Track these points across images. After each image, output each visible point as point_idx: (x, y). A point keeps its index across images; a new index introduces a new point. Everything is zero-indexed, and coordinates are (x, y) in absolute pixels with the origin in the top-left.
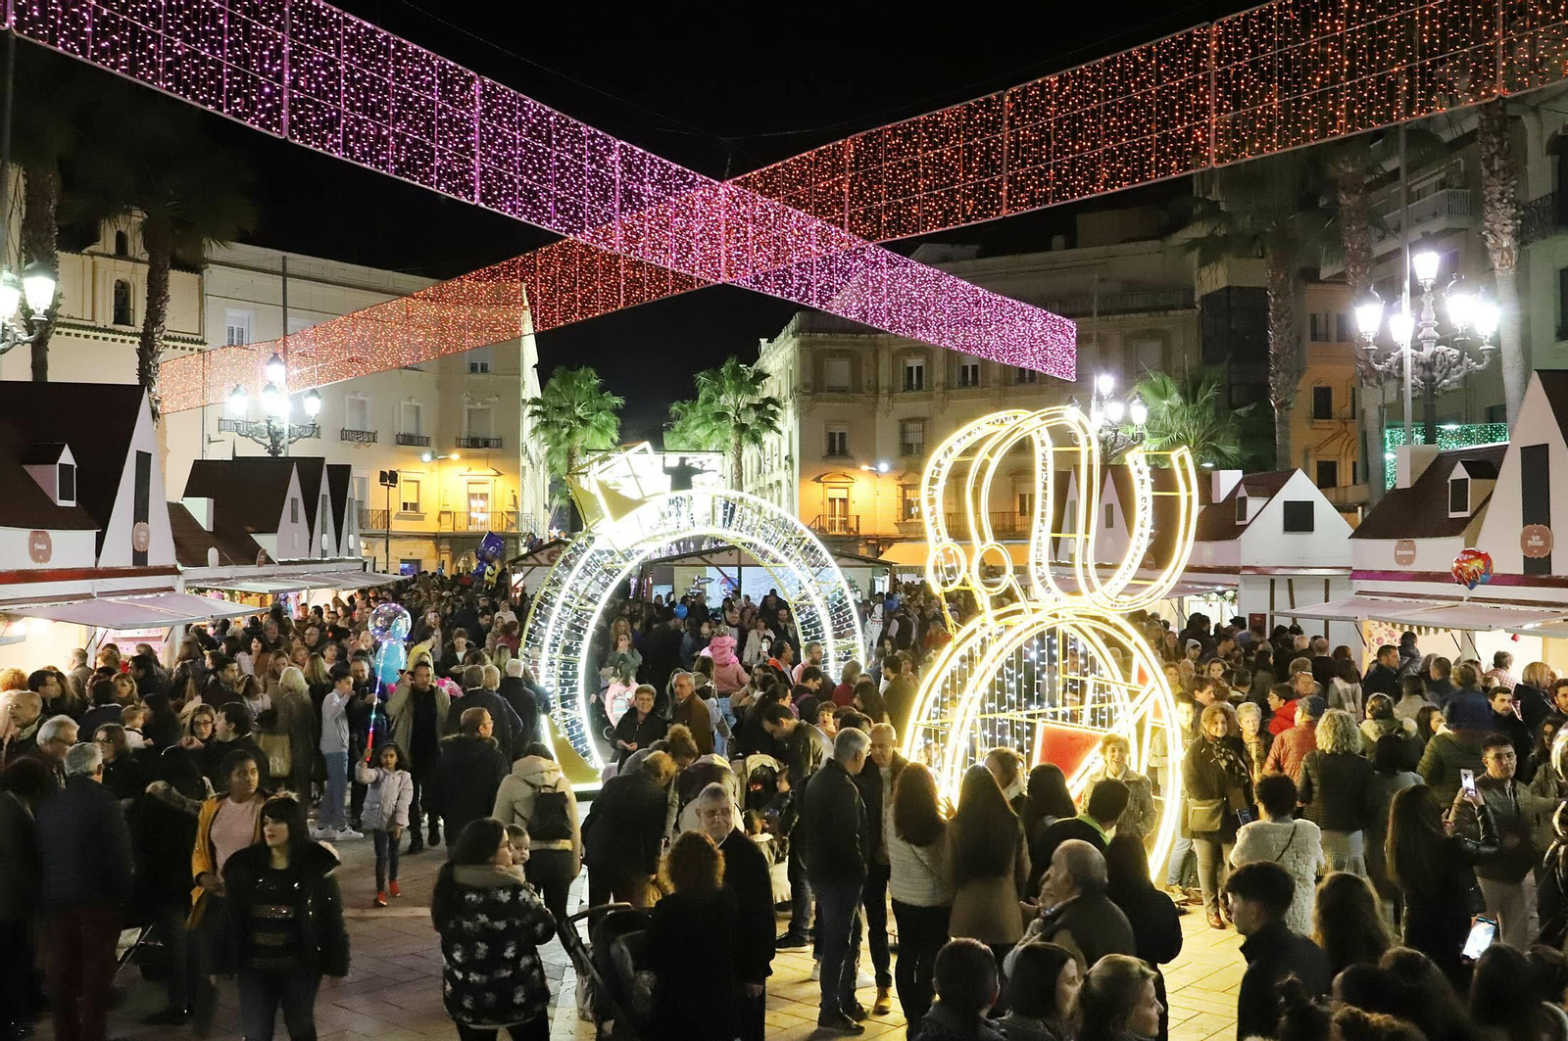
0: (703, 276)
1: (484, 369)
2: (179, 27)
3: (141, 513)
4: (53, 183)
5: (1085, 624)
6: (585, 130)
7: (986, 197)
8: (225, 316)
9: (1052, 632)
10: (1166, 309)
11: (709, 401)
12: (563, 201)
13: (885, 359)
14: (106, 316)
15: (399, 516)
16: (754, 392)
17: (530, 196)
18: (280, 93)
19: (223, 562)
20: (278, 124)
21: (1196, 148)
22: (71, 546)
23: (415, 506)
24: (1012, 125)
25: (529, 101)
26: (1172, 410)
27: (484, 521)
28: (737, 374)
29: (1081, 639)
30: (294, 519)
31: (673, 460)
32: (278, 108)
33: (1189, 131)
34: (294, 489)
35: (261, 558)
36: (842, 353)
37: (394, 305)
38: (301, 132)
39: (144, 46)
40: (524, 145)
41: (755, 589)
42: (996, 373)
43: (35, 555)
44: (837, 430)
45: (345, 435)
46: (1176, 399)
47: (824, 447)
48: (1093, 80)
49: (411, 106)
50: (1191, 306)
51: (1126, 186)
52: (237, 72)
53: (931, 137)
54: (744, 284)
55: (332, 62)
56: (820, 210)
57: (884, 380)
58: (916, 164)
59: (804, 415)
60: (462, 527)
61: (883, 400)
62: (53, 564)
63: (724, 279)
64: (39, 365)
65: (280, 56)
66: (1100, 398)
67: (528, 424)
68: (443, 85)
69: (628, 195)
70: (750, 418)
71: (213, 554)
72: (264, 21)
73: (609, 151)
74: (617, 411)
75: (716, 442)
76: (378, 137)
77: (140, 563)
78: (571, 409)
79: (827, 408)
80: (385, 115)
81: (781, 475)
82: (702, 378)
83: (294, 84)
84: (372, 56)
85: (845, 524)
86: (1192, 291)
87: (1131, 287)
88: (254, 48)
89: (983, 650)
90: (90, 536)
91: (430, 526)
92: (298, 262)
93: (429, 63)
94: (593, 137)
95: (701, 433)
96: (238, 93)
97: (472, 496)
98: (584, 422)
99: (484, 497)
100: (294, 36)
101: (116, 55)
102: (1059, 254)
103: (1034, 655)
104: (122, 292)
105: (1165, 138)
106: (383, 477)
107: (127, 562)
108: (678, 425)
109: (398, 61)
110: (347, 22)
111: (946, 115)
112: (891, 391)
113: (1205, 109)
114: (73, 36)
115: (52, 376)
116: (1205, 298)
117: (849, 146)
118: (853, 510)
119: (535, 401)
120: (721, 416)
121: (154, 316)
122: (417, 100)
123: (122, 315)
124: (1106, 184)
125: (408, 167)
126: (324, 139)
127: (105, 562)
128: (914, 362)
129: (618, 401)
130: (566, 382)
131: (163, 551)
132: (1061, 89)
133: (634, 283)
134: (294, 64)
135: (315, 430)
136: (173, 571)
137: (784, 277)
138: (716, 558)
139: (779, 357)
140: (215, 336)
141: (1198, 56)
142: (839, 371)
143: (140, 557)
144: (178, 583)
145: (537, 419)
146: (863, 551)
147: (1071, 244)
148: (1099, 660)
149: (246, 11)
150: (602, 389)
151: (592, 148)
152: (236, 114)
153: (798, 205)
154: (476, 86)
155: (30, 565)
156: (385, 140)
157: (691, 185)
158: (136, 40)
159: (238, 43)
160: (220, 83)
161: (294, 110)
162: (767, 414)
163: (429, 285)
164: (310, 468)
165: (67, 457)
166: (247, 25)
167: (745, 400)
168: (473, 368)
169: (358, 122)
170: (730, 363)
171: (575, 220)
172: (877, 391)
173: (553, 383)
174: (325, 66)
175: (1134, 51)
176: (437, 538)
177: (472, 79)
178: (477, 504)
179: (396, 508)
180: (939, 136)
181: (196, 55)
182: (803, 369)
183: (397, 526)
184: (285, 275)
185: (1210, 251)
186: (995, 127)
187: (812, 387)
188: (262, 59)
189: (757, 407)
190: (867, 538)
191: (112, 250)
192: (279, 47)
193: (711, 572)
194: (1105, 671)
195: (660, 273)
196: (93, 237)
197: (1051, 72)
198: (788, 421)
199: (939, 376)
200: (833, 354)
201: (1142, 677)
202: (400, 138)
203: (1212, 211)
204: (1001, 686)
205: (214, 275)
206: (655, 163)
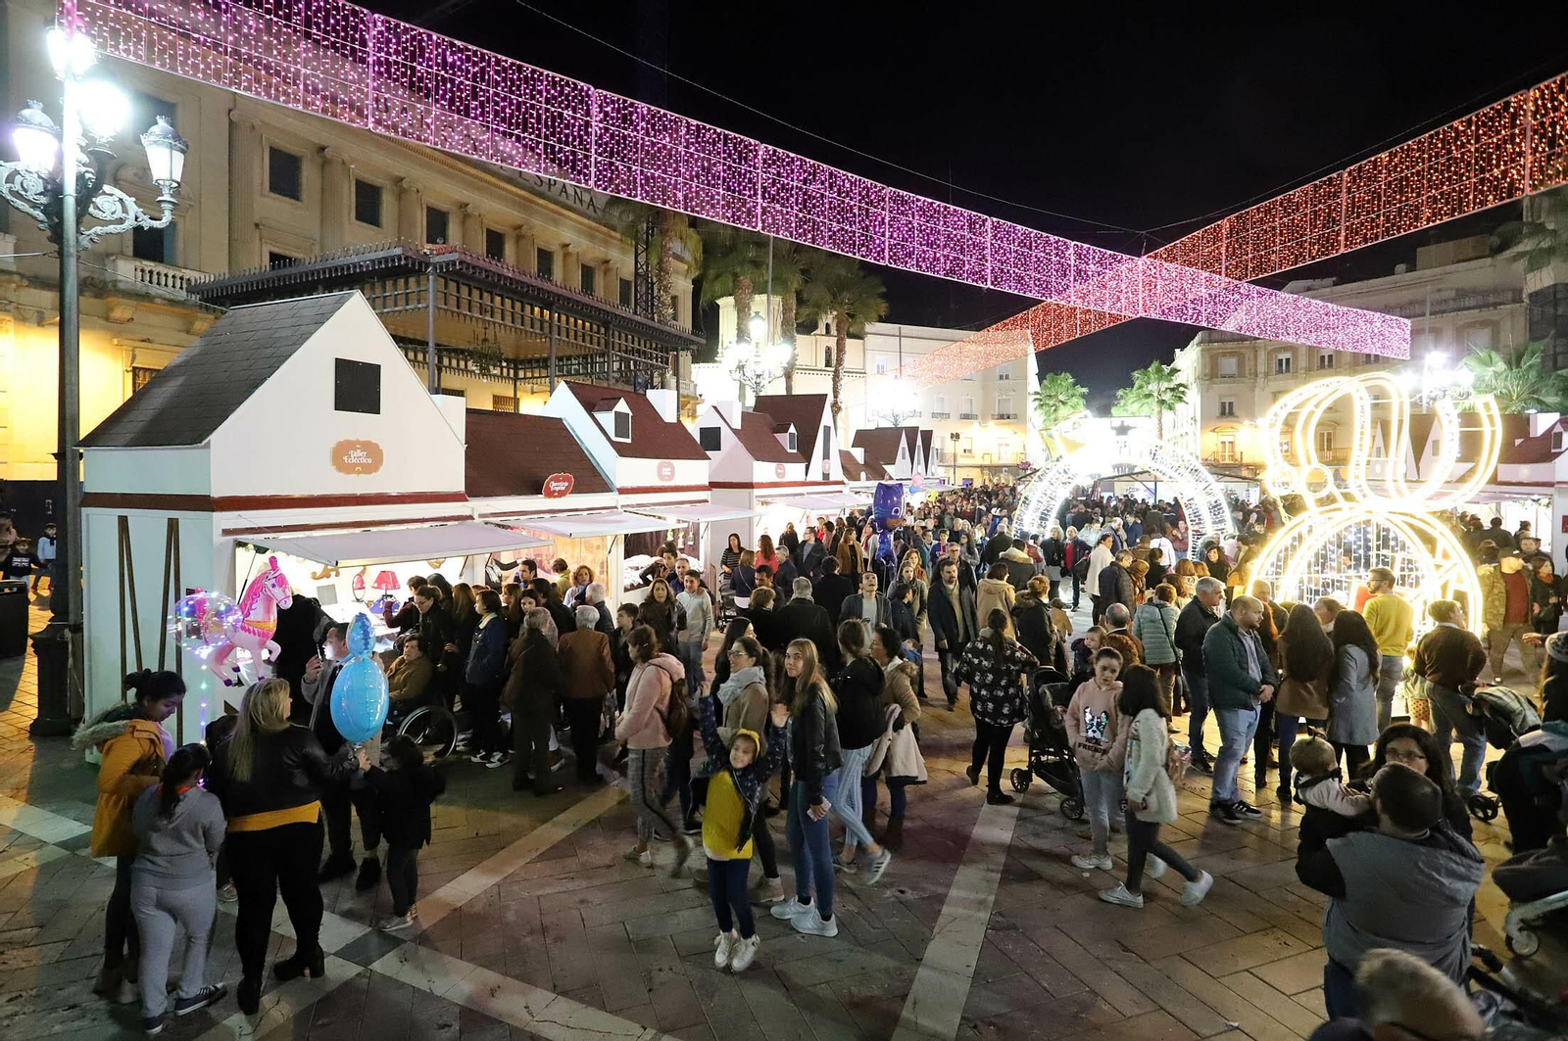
0: (1129, 315)
1: (1007, 377)
2: (835, 217)
3: (826, 456)
4: (793, 302)
5: (1397, 519)
6: (1053, 238)
7: (1329, 242)
8: (875, 359)
9: (1368, 522)
10: (1495, 305)
11: (1141, 387)
12: (1039, 280)
13: (1262, 356)
14: (822, 364)
15: (962, 456)
16: (1170, 381)
17: (1020, 279)
18: (883, 242)
19: (868, 479)
20: (883, 258)
21: (1512, 183)
22: (794, 471)
23: (970, 451)
24: (1349, 192)
25: (1019, 227)
26: (1497, 375)
27: (1009, 458)
28: (1159, 371)
29: (1393, 528)
30: (904, 458)
31: (1117, 423)
32: (883, 250)
33: (1505, 173)
34: (904, 443)
35: (887, 477)
36: (1232, 354)
37: (954, 346)
38: (895, 261)
39: (818, 229)
40: (1016, 252)
41: (1166, 495)
42: (1348, 359)
43: (778, 475)
44: (1227, 400)
45: (934, 415)
46: (1501, 366)
47: (1218, 412)
48: (1419, 150)
49: (952, 239)
50: (1518, 300)
51: (1446, 219)
52: (863, 235)
53: (1285, 210)
54: (1154, 316)
55: (910, 222)
56: (1205, 266)
57: (1261, 368)
58: (1274, 228)
59: (1204, 392)
60: (996, 461)
61: (1261, 380)
62: (786, 479)
63: (1143, 315)
64: (789, 388)
65: (884, 223)
66: (1430, 369)
67: (1031, 405)
68: (970, 226)
69: (1079, 272)
70: (1167, 397)
71: (863, 475)
72: (875, 207)
73: (1067, 248)
74: (1083, 396)
75: (1146, 410)
76: (934, 259)
77: (826, 480)
78: (1056, 396)
79: (1220, 388)
80: (939, 246)
81: (1190, 429)
82: (1136, 374)
83: (891, 237)
84: (931, 216)
85: (1232, 457)
86: (1521, 291)
87: (1461, 293)
88: (871, 221)
89: (1310, 531)
90: (803, 466)
91: (979, 462)
92: (907, 329)
93: (962, 215)
94: (1057, 242)
95: (1136, 405)
96: (863, 245)
97: (1000, 445)
98: (1064, 403)
99: (1007, 445)
100: (891, 212)
101: (805, 235)
102: (1401, 275)
103: (1351, 538)
104: (828, 350)
105: (1482, 181)
106: (952, 436)
107: (820, 478)
108: (1122, 402)
109: (945, 217)
110: (918, 200)
111: (1296, 194)
112: (1267, 375)
113: (1521, 154)
114: (787, 229)
115: (795, 392)
116: (1531, 295)
117: (1225, 224)
118: (1238, 449)
119: (1036, 393)
120: (1149, 396)
121: (840, 361)
122: (955, 236)
123: (828, 364)
124: (1428, 220)
125: (952, 272)
126: (907, 263)
127: (810, 478)
128: (1283, 356)
129: (1085, 390)
130: (1053, 381)
131: (837, 474)
132: (1390, 161)
133: (1086, 322)
134: (891, 226)
135: (914, 414)
136: (842, 483)
137: (1181, 311)
138: (1140, 478)
139: (1188, 360)
140: (871, 369)
141: (1514, 116)
142: (1230, 365)
143: (826, 476)
144: (846, 489)
145: (1037, 403)
146: (1245, 473)
147: (1412, 268)
148: (1408, 543)
149: (867, 204)
150: (1075, 385)
151: (1057, 248)
152: (863, 256)
153: (1190, 265)
154: (989, 224)
155: (776, 479)
156: (939, 259)
157: (1119, 262)
158: (815, 226)
159: (863, 220)
160: (855, 241)
161: (891, 250)
162: (1178, 392)
163: (972, 335)
164: (912, 432)
165: (792, 429)
166: (867, 210)
167: (1165, 385)
168: (1001, 377)
169: (924, 252)
170: (1155, 364)
171: (1046, 288)
172: (1256, 376)
173: (1045, 382)
174: (906, 225)
175: (1456, 123)
176: (982, 467)
177: (985, 221)
178: (1003, 449)
179: (960, 452)
180: (1290, 208)
181: (843, 229)
182: (1204, 366)
183: (960, 461)
184: (900, 336)
185: (1537, 260)
186: (1336, 195)
187: (1211, 374)
188: (875, 226)
189: (1172, 390)
190: (1247, 466)
191: (824, 332)
192: (883, 219)
193: (1137, 485)
194: (1413, 549)
195: (1102, 315)
196: (815, 327)
197: (1383, 150)
198: (1193, 396)
199: (1303, 362)
200: (1224, 354)
201: (1446, 556)
202: (946, 257)
203: (1538, 229)
204: (1325, 557)
205: (869, 339)
206: (1094, 251)
